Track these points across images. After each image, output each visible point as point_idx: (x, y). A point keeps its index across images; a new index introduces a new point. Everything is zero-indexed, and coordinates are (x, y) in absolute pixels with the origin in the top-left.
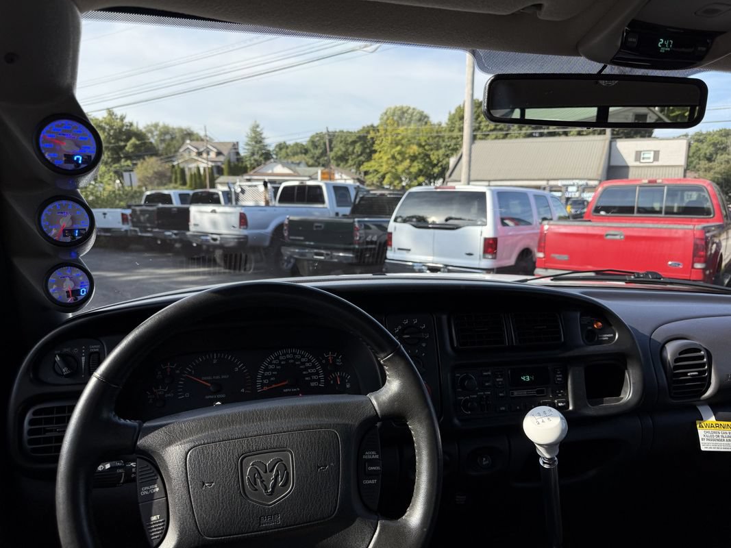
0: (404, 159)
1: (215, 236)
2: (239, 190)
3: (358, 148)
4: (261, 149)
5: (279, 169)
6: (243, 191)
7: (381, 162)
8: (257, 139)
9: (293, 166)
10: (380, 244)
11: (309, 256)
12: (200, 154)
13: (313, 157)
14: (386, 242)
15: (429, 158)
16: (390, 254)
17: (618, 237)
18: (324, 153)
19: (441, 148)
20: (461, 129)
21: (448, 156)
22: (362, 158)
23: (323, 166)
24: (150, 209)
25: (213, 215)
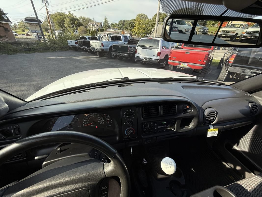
0: (141, 29)
1: (96, 49)
2: (101, 36)
3: (130, 25)
4: (107, 25)
5: (112, 30)
6: (102, 37)
7: (136, 29)
8: (106, 22)
9: (115, 30)
10: (134, 52)
11: (118, 55)
12: (93, 26)
13: (120, 27)
14: (135, 52)
15: (147, 29)
16: (136, 55)
17: (188, 53)
18: (122, 26)
19: (150, 26)
20: (155, 21)
21: (152, 28)
22: (131, 28)
23: (122, 30)
24: (82, 41)
25: (95, 43)
